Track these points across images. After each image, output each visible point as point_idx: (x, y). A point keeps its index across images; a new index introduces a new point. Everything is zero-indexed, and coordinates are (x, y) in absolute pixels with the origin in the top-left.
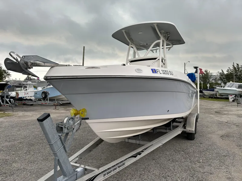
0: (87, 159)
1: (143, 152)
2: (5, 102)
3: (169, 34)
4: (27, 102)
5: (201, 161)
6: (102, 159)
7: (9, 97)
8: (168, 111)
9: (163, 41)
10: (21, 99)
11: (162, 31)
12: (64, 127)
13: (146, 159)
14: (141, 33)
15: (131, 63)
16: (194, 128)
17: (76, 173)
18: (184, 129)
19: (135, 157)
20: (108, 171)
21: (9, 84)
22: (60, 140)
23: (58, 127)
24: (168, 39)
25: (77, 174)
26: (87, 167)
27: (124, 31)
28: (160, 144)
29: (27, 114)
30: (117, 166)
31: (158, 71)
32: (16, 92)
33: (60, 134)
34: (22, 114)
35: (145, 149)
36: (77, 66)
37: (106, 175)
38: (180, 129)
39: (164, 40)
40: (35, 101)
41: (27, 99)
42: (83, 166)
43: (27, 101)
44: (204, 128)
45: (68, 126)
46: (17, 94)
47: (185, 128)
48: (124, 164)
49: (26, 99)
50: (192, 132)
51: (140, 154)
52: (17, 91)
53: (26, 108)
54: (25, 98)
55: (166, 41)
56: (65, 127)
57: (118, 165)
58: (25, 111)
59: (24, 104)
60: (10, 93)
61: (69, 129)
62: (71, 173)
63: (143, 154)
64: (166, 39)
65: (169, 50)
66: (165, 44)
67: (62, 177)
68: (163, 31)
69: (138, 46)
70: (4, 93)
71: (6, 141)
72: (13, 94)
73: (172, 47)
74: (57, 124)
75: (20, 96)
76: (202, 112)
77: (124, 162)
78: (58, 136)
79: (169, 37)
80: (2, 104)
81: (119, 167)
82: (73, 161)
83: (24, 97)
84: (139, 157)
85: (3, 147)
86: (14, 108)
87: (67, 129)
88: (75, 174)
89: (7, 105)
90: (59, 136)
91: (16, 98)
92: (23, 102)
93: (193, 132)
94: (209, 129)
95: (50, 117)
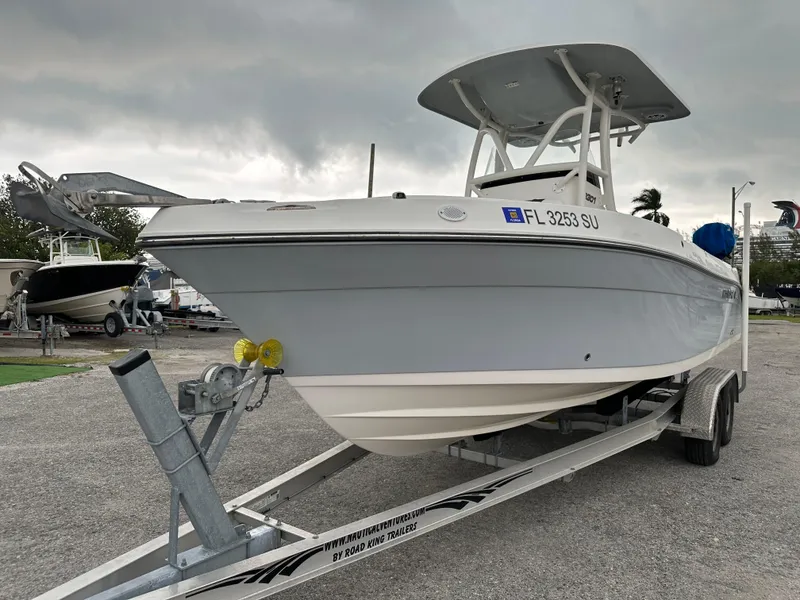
0: (321, 503)
1: (489, 492)
2: (135, 320)
3: (619, 85)
4: (199, 322)
5: (716, 539)
6: (367, 507)
7: (154, 307)
8: (588, 356)
9: (596, 110)
10: (184, 312)
11: (593, 74)
12: (199, 393)
13: (516, 519)
14: (516, 85)
15: (486, 190)
16: (711, 422)
17: (245, 540)
18: (672, 425)
19: (459, 506)
20: (350, 545)
21: (146, 267)
22: (184, 433)
23: (186, 394)
24: (616, 102)
25: (247, 544)
26: (286, 527)
27: (455, 82)
28: (567, 472)
29: (192, 357)
30: (385, 532)
31: (529, 213)
32: (172, 292)
33: (186, 417)
34: (177, 356)
35: (501, 484)
36: (255, 202)
37: (343, 558)
38: (654, 421)
39: (600, 104)
40: (223, 319)
41: (200, 313)
42: (274, 522)
43: (200, 317)
44: (769, 425)
45: (215, 391)
46: (175, 296)
47: (677, 421)
48: (412, 527)
49: (199, 311)
50: (702, 437)
51: (478, 499)
52: (176, 289)
53: (195, 340)
54: (195, 310)
55: (613, 108)
56: (202, 396)
57: (390, 530)
58: (190, 348)
59: (193, 328)
60: (155, 293)
61: (215, 401)
62: (226, 540)
63: (489, 501)
64: (609, 100)
65: (631, 141)
66: (606, 122)
67: (200, 548)
68: (598, 75)
69: (512, 132)
70: (131, 292)
71: (110, 433)
72: (163, 296)
73: (644, 129)
74: (180, 385)
75: (183, 303)
76: (782, 367)
77: (411, 521)
78: (181, 423)
79: (618, 93)
80: (128, 325)
81: (393, 535)
82: (257, 504)
83: (194, 307)
84: (471, 508)
85: (96, 450)
86: (158, 338)
87: (208, 402)
88: (241, 545)
89: (140, 330)
90: (183, 422)
91: (174, 308)
92: (189, 320)
93: (706, 438)
94: (789, 431)
95: (149, 362)
